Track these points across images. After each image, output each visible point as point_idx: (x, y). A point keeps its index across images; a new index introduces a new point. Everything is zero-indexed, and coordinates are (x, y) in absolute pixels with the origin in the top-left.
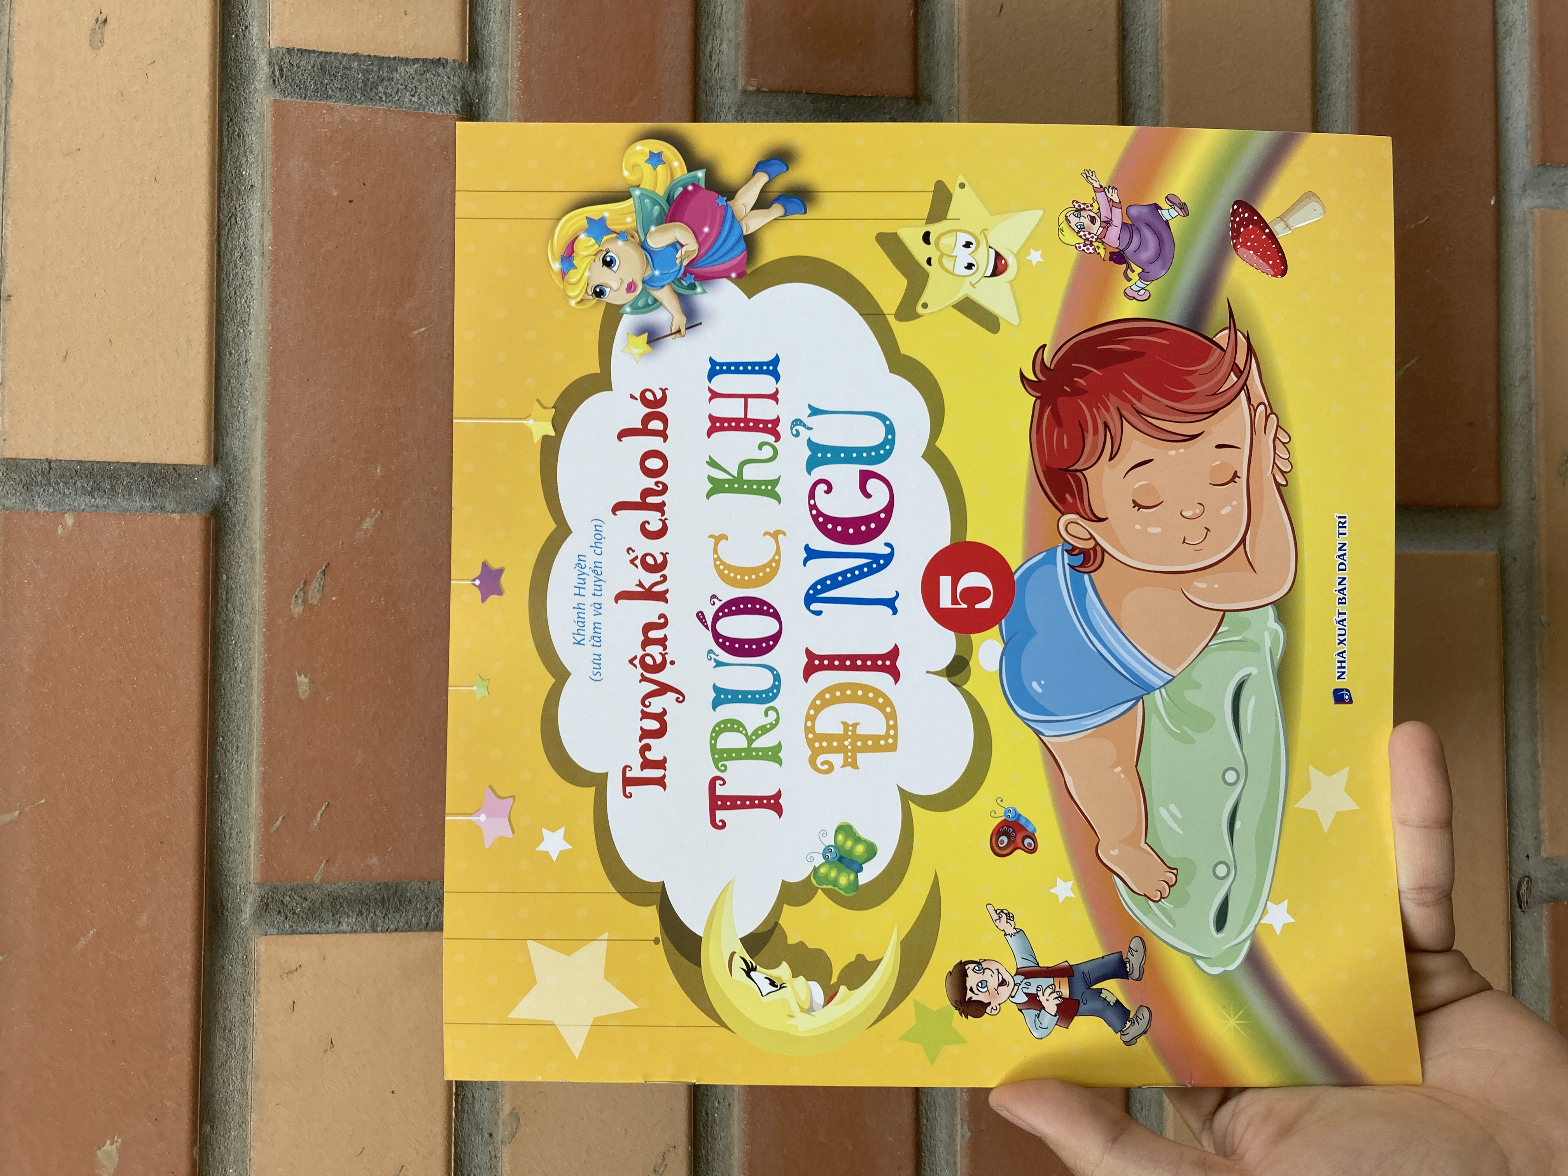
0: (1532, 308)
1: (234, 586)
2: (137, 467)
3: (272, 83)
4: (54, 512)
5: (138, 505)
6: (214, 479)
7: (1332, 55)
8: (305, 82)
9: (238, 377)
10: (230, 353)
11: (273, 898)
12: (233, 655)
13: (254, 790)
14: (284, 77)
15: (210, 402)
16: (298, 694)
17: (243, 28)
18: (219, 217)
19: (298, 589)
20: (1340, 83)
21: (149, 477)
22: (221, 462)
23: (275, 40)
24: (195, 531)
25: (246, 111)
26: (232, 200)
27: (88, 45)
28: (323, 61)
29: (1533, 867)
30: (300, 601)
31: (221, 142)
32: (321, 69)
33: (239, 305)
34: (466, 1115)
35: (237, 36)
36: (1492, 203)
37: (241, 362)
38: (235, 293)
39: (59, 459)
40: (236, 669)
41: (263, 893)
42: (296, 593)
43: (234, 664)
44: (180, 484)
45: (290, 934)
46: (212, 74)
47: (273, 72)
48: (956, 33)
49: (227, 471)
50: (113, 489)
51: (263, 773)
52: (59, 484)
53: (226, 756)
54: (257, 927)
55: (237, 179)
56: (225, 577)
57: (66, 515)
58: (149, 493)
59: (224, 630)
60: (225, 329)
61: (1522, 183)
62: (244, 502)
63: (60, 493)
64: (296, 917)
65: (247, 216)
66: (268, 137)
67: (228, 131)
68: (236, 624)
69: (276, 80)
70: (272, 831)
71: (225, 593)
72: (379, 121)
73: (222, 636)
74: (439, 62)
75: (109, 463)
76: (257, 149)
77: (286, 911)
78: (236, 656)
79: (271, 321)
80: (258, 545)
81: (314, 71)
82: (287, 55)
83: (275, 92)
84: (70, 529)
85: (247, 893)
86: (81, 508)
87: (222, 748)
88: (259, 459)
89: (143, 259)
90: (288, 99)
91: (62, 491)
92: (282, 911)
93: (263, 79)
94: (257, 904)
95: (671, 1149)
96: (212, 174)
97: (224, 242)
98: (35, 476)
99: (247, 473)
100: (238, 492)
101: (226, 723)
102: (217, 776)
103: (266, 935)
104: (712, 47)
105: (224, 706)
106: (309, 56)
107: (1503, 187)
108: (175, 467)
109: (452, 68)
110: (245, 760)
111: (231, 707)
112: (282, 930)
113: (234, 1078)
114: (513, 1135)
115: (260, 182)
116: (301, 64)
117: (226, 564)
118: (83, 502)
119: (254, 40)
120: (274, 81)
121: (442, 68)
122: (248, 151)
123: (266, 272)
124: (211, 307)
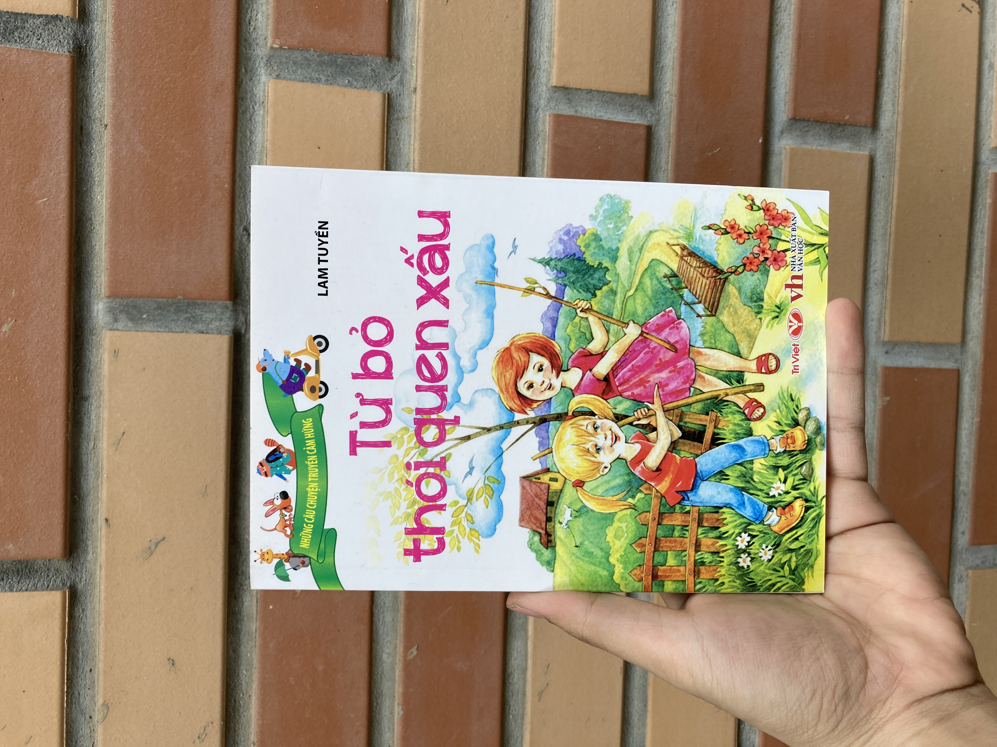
7: (665, 41)
34: (74, 705)
36: (760, 141)
48: (417, 14)
61: (781, 130)
72: (14, 56)
74: (56, 18)
95: (210, 724)
104: (251, 16)
109: (66, 22)
114: (105, 718)
121: (59, 21)
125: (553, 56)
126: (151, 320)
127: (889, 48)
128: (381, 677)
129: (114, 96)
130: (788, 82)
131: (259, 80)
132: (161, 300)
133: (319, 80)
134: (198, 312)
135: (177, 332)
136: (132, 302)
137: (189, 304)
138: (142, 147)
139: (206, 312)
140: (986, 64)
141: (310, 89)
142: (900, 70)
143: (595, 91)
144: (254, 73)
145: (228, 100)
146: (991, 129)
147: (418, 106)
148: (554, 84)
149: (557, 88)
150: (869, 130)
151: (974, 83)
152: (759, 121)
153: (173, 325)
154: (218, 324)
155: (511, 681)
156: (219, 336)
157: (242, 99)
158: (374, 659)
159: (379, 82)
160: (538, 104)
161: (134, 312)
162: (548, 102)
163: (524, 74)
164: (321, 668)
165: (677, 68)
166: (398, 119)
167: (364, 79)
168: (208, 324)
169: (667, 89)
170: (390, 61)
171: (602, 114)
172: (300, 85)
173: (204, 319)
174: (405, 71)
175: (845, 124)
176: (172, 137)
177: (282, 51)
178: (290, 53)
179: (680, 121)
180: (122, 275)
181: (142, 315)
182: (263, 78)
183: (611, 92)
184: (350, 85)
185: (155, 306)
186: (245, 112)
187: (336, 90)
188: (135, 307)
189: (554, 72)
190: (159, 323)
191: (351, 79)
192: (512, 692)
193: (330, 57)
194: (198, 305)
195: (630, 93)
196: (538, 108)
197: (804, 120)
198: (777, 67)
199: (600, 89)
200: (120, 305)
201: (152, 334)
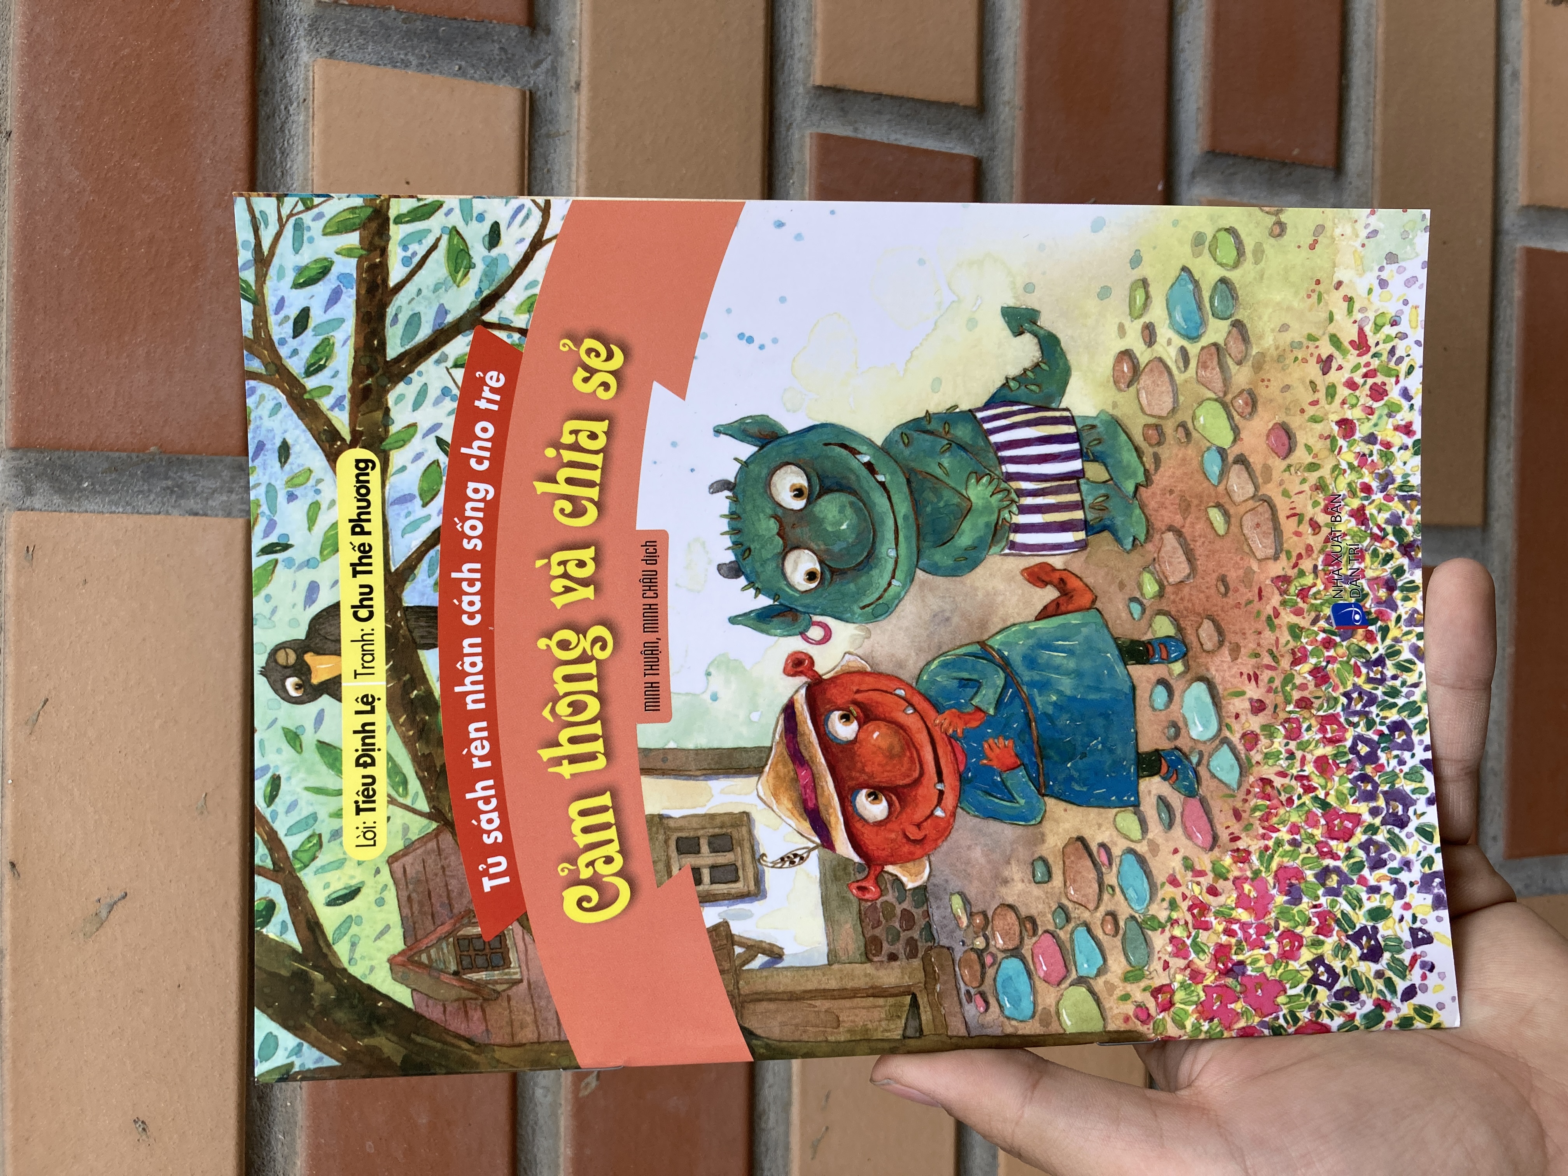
125: (815, 34)
126: (99, 492)
127: (1358, 40)
128: (534, 1131)
129: (23, 81)
130: (1201, 92)
131: (297, 60)
132: (117, 454)
133: (406, 64)
134: (188, 477)
135: (147, 513)
136: (59, 458)
137: (170, 463)
138: (77, 173)
139: (203, 477)
140: (1508, 70)
141: (390, 77)
142: (1376, 77)
143: (886, 96)
144: (288, 47)
145: (241, 93)
146: (1517, 175)
147: (584, 113)
148: (818, 83)
149: (823, 90)
150: (1331, 175)
151: (1491, 101)
152: (1156, 154)
153: (140, 501)
154: (225, 498)
155: (763, 1125)
156: (227, 520)
157: (266, 93)
158: (520, 1099)
159: (515, 71)
160: (791, 116)
161: (67, 478)
162: (808, 114)
163: (765, 66)
164: (423, 1120)
165: (1022, 63)
166: (548, 136)
167: (488, 65)
168: (207, 499)
169: (1006, 98)
170: (533, 34)
171: (898, 136)
172: (372, 72)
173: (199, 489)
174: (559, 53)
175: (1294, 163)
176: (135, 156)
177: (338, 9)
178: (352, 14)
179: (1029, 152)
180: (40, 408)
181: (80, 483)
182: (305, 57)
183: (913, 99)
184: (462, 73)
185: (106, 465)
186: (271, 117)
187: (437, 79)
188: (66, 468)
189: (818, 61)
190: (115, 497)
191: (463, 63)
192: (766, 1144)
193: (425, 24)
194: (188, 465)
195: (944, 100)
196: (791, 124)
197: (1228, 155)
198: (1182, 67)
199: (896, 93)
200: (37, 464)
201: (100, 516)
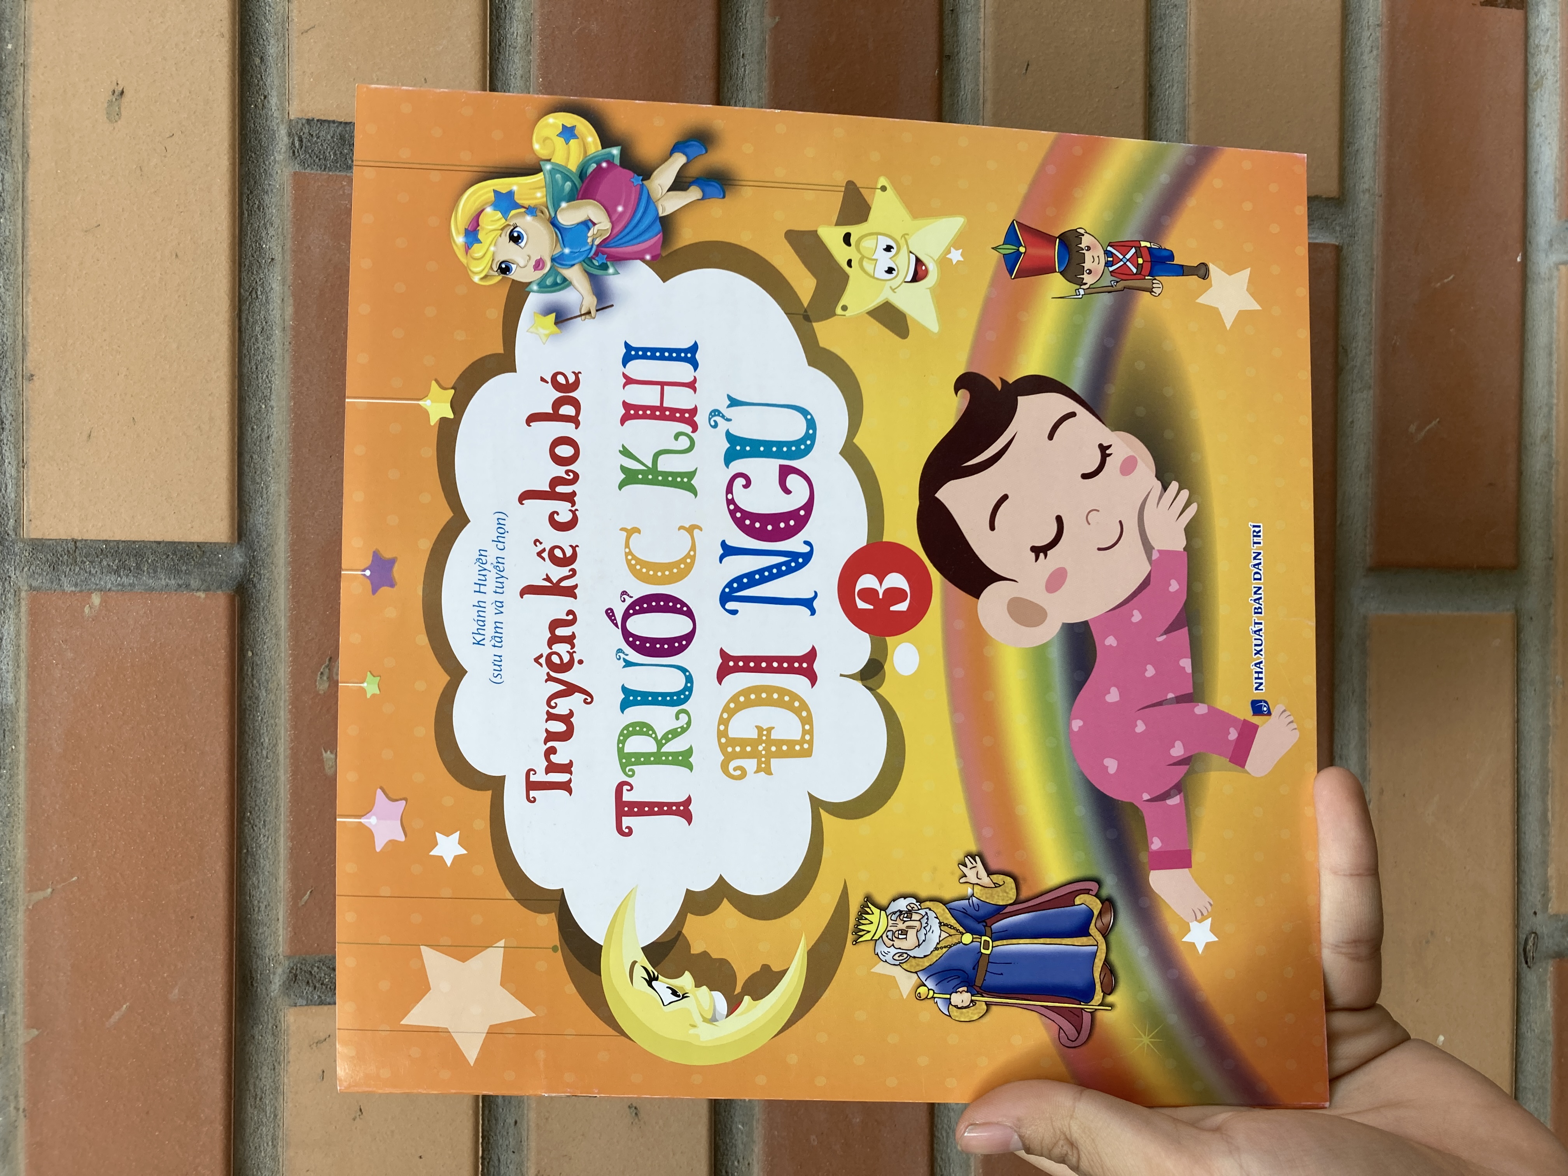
0: (1555, 366)
1: (259, 662)
2: (162, 545)
3: (291, 155)
4: (81, 591)
5: (163, 583)
6: (238, 556)
8: (324, 153)
9: (261, 452)
10: (253, 429)
11: (301, 969)
12: (259, 731)
13: (282, 865)
14: (304, 148)
15: (233, 479)
16: (324, 769)
17: (262, 98)
18: (240, 293)
19: (323, 666)
20: (1368, 138)
21: (173, 554)
22: (244, 538)
23: (296, 110)
24: (220, 609)
25: (266, 182)
26: (253, 273)
27: (105, 118)
28: (342, 131)
29: (1541, 924)
30: (325, 678)
31: (241, 214)
32: (341, 139)
33: (260, 381)
35: (256, 106)
37: (264, 437)
38: (257, 368)
39: (84, 538)
40: (262, 744)
41: (292, 965)
42: (322, 670)
43: (260, 740)
44: (204, 562)
45: (319, 1004)
46: (232, 146)
47: (293, 143)
49: (251, 547)
50: (138, 567)
51: (291, 849)
52: (85, 562)
53: (254, 830)
54: (286, 998)
55: (258, 253)
56: (250, 654)
57: (93, 595)
58: (174, 571)
59: (250, 705)
60: (247, 404)
62: (268, 579)
63: (86, 572)
64: (324, 987)
65: (268, 289)
66: (288, 210)
67: (248, 203)
68: (262, 700)
69: (296, 151)
70: (300, 905)
71: (250, 670)
73: (248, 712)
75: (134, 542)
76: (277, 222)
77: (315, 982)
78: (262, 731)
79: (293, 398)
80: (283, 623)
81: (334, 142)
82: (307, 126)
83: (294, 164)
84: (97, 608)
85: (277, 965)
86: (108, 588)
87: (250, 823)
88: (283, 536)
89: (166, 337)
90: (308, 171)
91: (88, 570)
92: (310, 981)
93: (283, 151)
94: (286, 975)
96: (232, 248)
97: (245, 317)
98: (61, 556)
99: (270, 549)
100: (262, 568)
101: (253, 797)
102: (245, 851)
103: (296, 1006)
105: (251, 782)
106: (329, 127)
107: (1530, 242)
108: (199, 545)
110: (273, 834)
111: (258, 782)
112: (311, 1001)
113: (265, 1145)
115: (280, 255)
116: (321, 134)
117: (251, 641)
118: (110, 581)
119: (273, 110)
120: (294, 152)
122: (268, 224)
123: (287, 346)
124: (233, 384)
